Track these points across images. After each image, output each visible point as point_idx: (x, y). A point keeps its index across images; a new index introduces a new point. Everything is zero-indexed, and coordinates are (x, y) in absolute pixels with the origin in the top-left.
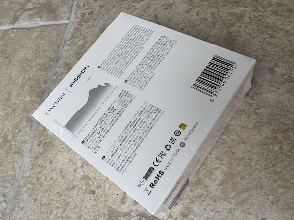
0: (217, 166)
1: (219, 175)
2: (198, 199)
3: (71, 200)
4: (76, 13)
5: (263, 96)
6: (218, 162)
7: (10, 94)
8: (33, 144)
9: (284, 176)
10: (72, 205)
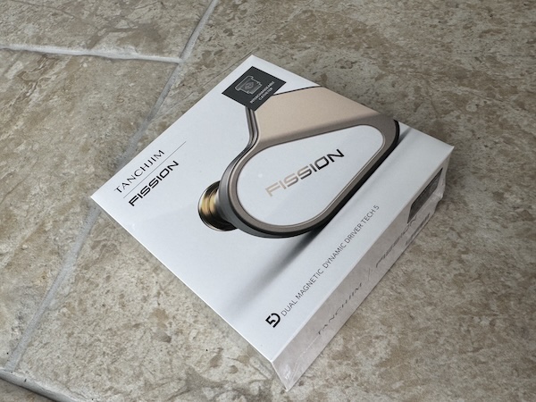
0: (381, 334)
1: (381, 350)
2: (340, 382)
3: (129, 344)
4: (194, 49)
5: (476, 235)
6: (384, 328)
7: (62, 158)
8: (83, 244)
9: (489, 370)
10: (129, 353)
